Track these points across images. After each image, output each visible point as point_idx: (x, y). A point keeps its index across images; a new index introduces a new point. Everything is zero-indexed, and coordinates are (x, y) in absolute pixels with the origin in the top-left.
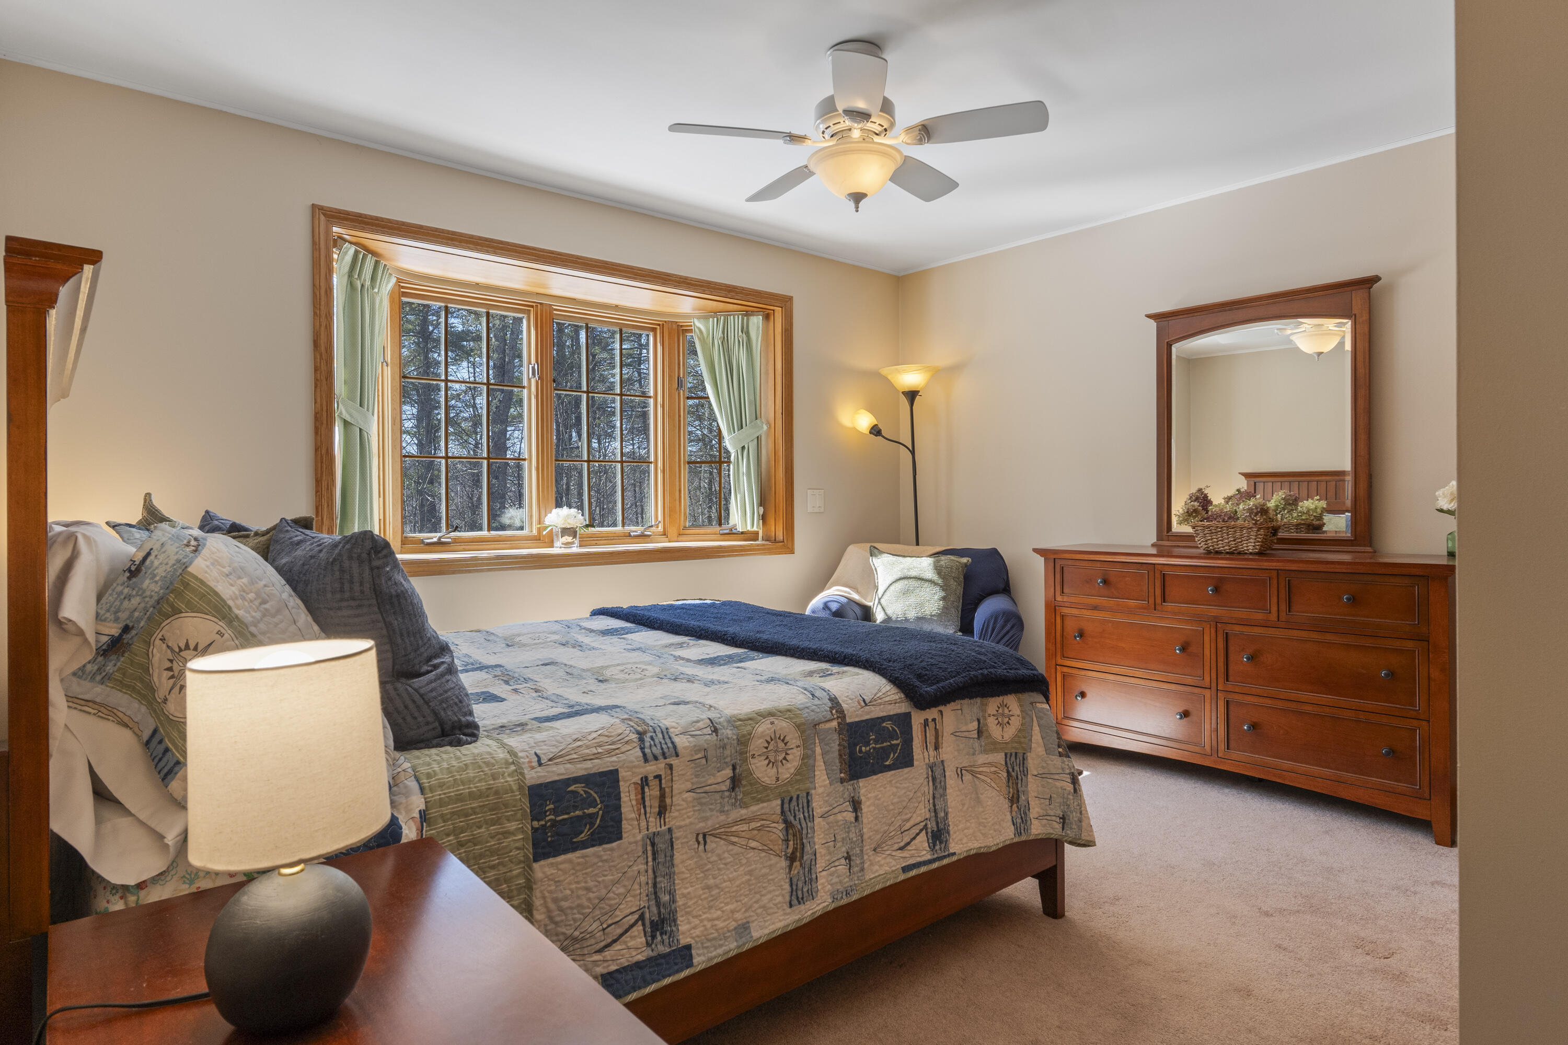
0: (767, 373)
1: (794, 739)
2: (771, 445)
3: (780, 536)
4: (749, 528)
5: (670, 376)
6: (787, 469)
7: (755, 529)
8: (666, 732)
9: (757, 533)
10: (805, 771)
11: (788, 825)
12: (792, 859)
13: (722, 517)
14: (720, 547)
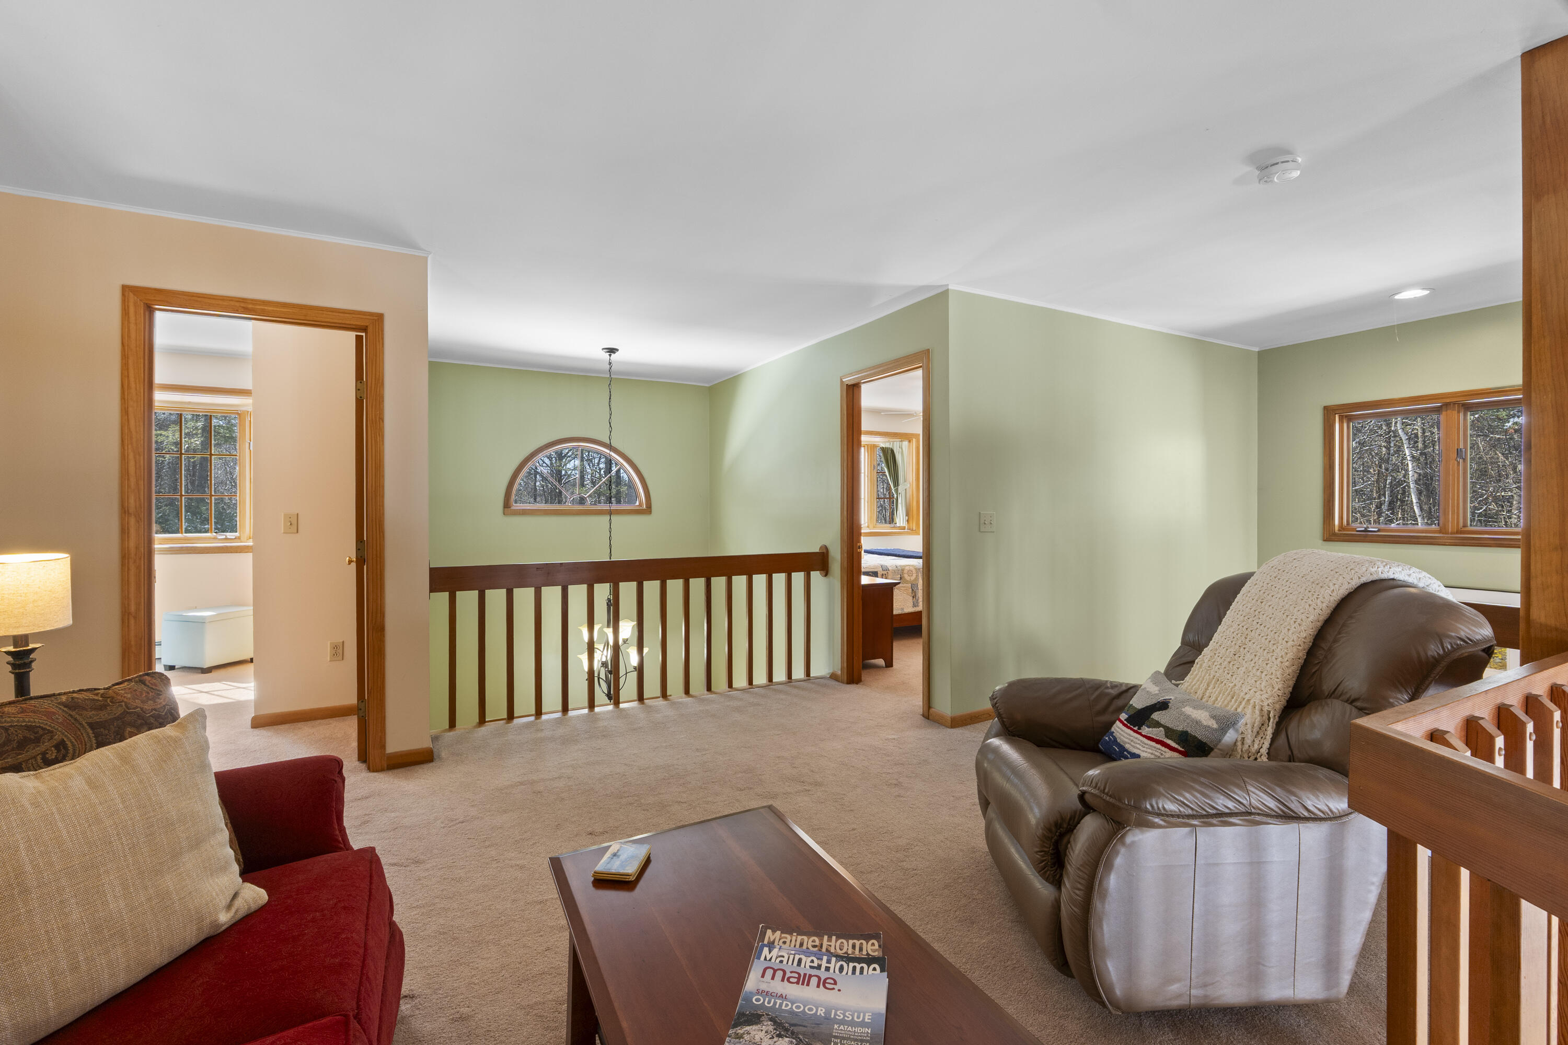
0: (909, 464)
1: (914, 571)
2: (911, 493)
3: (914, 528)
4: (902, 525)
5: (870, 464)
6: (917, 502)
7: (904, 525)
8: (886, 566)
9: (905, 527)
10: (917, 579)
11: (913, 590)
12: (913, 597)
13: (892, 520)
14: (892, 532)
